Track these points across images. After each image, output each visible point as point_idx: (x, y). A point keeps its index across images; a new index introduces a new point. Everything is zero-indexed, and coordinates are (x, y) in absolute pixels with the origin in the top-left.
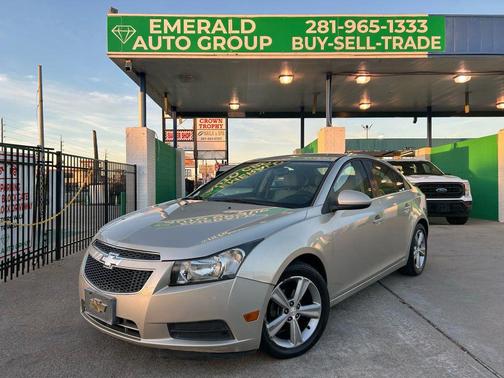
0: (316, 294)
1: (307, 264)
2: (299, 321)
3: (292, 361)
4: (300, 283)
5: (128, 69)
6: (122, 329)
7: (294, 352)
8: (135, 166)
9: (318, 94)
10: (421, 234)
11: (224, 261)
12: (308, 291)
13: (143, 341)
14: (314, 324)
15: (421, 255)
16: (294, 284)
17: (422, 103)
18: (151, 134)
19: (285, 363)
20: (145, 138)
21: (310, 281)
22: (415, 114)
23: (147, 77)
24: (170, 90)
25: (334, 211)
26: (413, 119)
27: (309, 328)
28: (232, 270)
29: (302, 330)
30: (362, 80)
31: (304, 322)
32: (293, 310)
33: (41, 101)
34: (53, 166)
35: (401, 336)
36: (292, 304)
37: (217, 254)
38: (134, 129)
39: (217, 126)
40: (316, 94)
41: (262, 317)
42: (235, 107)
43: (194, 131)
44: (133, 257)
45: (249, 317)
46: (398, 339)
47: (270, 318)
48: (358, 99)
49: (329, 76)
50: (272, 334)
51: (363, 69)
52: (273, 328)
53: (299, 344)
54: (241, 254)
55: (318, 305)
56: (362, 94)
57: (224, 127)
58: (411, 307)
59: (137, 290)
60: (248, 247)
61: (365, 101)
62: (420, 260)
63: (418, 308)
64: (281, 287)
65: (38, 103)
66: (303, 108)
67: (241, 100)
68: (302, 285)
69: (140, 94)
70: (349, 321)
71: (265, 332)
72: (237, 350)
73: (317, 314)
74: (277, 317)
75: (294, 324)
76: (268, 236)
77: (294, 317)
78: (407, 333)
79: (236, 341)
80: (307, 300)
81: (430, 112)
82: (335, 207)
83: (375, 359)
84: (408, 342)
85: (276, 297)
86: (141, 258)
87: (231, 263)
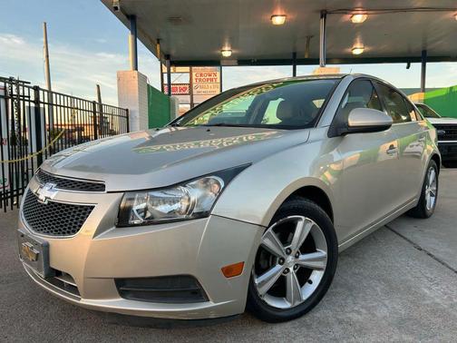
0: (321, 240)
1: (309, 199)
2: (297, 274)
3: (288, 325)
4: (300, 225)
5: (116, 8)
6: (61, 285)
7: (291, 313)
8: (127, 110)
9: (311, 38)
10: (433, 172)
11: (195, 193)
12: (310, 235)
13: (84, 301)
14: (317, 277)
15: (432, 195)
16: (292, 226)
17: (417, 47)
18: (143, 78)
19: (278, 329)
20: (136, 82)
21: (313, 223)
22: (408, 59)
23: (137, 20)
24: (163, 36)
25: (343, 134)
26: (406, 64)
27: (311, 282)
28: (206, 206)
29: (302, 284)
30: (359, 18)
31: (304, 274)
32: (290, 259)
33: (48, 56)
34: (29, 101)
35: (426, 291)
36: (289, 252)
37: (183, 183)
38: (124, 73)
39: (212, 80)
40: (309, 38)
41: (248, 269)
42: (227, 53)
43: (190, 85)
44: (73, 188)
45: (229, 271)
46: (424, 297)
47: (260, 269)
48: (351, 44)
49: (324, 14)
50: (262, 291)
51: (359, 5)
52: (263, 283)
53: (297, 303)
54: (219, 184)
55: (323, 253)
56: (356, 37)
57: (218, 81)
58: (430, 255)
59: (74, 232)
60: (229, 175)
61: (358, 45)
62: (430, 200)
63: (440, 256)
64: (273, 229)
65: (45, 59)
66: (295, 54)
67: (233, 47)
68: (303, 227)
69: (130, 37)
70: (357, 271)
71: (252, 288)
72: (212, 316)
73: (323, 264)
74: (268, 269)
75: (292, 278)
76: (257, 162)
77: (291, 269)
78: (434, 288)
79: (211, 304)
80: (308, 246)
81: (425, 57)
82: (345, 130)
83: (401, 324)
84: (438, 300)
85: (268, 242)
86: (81, 189)
87: (204, 197)
